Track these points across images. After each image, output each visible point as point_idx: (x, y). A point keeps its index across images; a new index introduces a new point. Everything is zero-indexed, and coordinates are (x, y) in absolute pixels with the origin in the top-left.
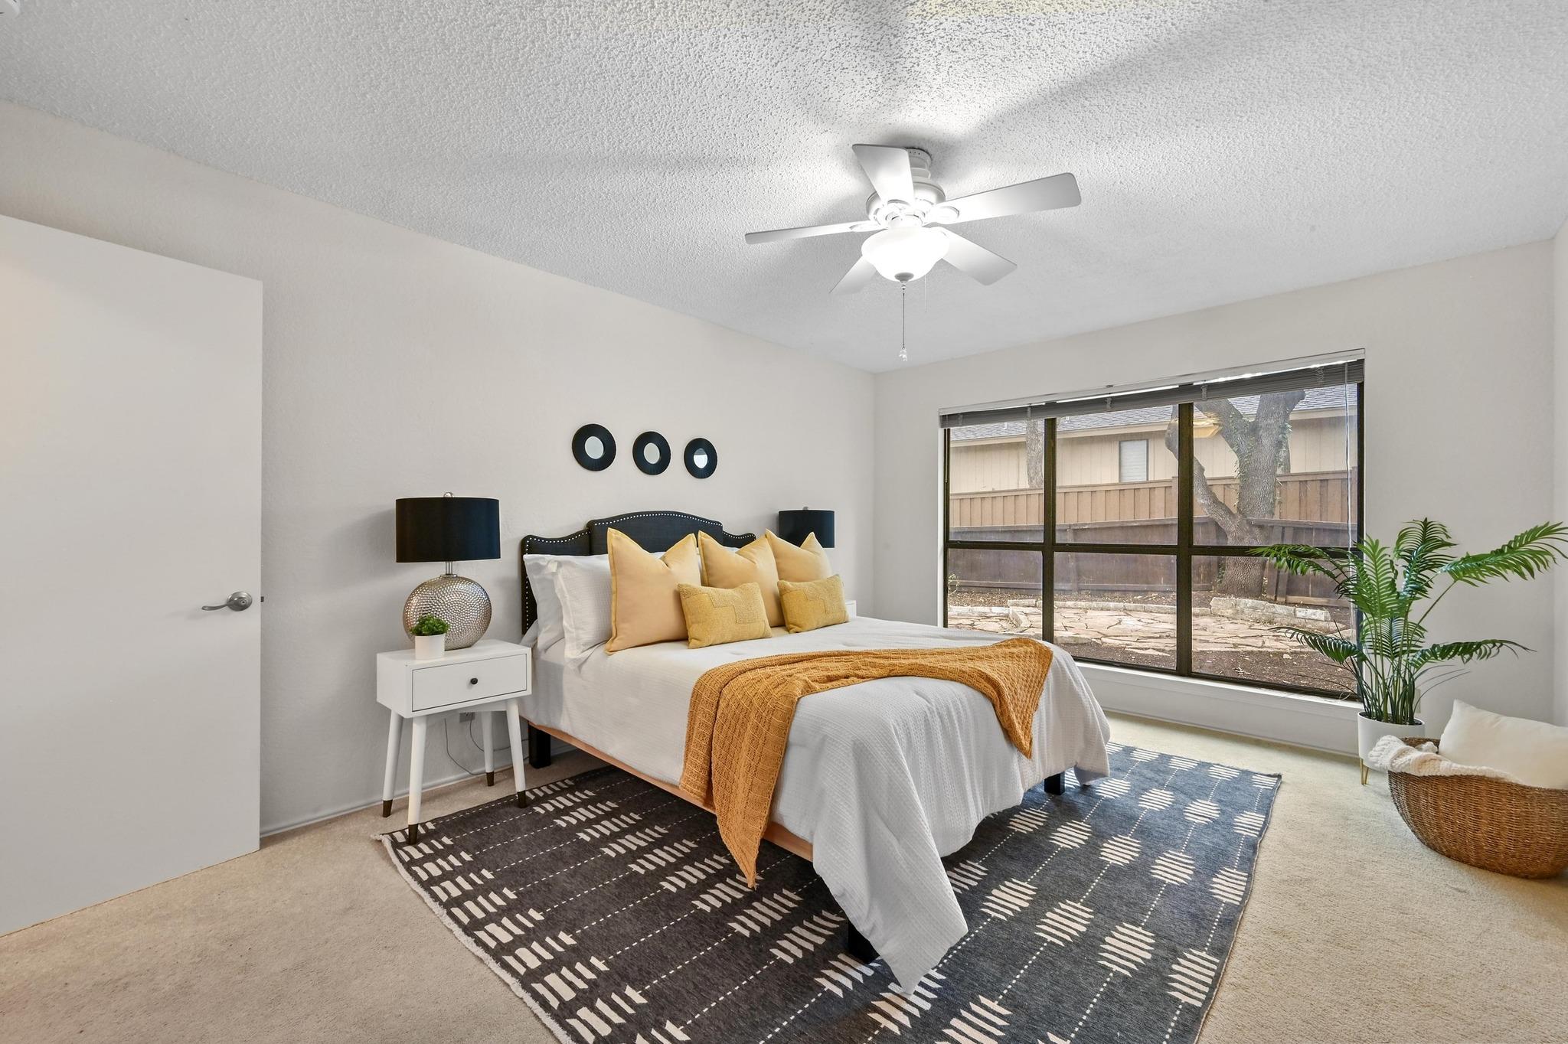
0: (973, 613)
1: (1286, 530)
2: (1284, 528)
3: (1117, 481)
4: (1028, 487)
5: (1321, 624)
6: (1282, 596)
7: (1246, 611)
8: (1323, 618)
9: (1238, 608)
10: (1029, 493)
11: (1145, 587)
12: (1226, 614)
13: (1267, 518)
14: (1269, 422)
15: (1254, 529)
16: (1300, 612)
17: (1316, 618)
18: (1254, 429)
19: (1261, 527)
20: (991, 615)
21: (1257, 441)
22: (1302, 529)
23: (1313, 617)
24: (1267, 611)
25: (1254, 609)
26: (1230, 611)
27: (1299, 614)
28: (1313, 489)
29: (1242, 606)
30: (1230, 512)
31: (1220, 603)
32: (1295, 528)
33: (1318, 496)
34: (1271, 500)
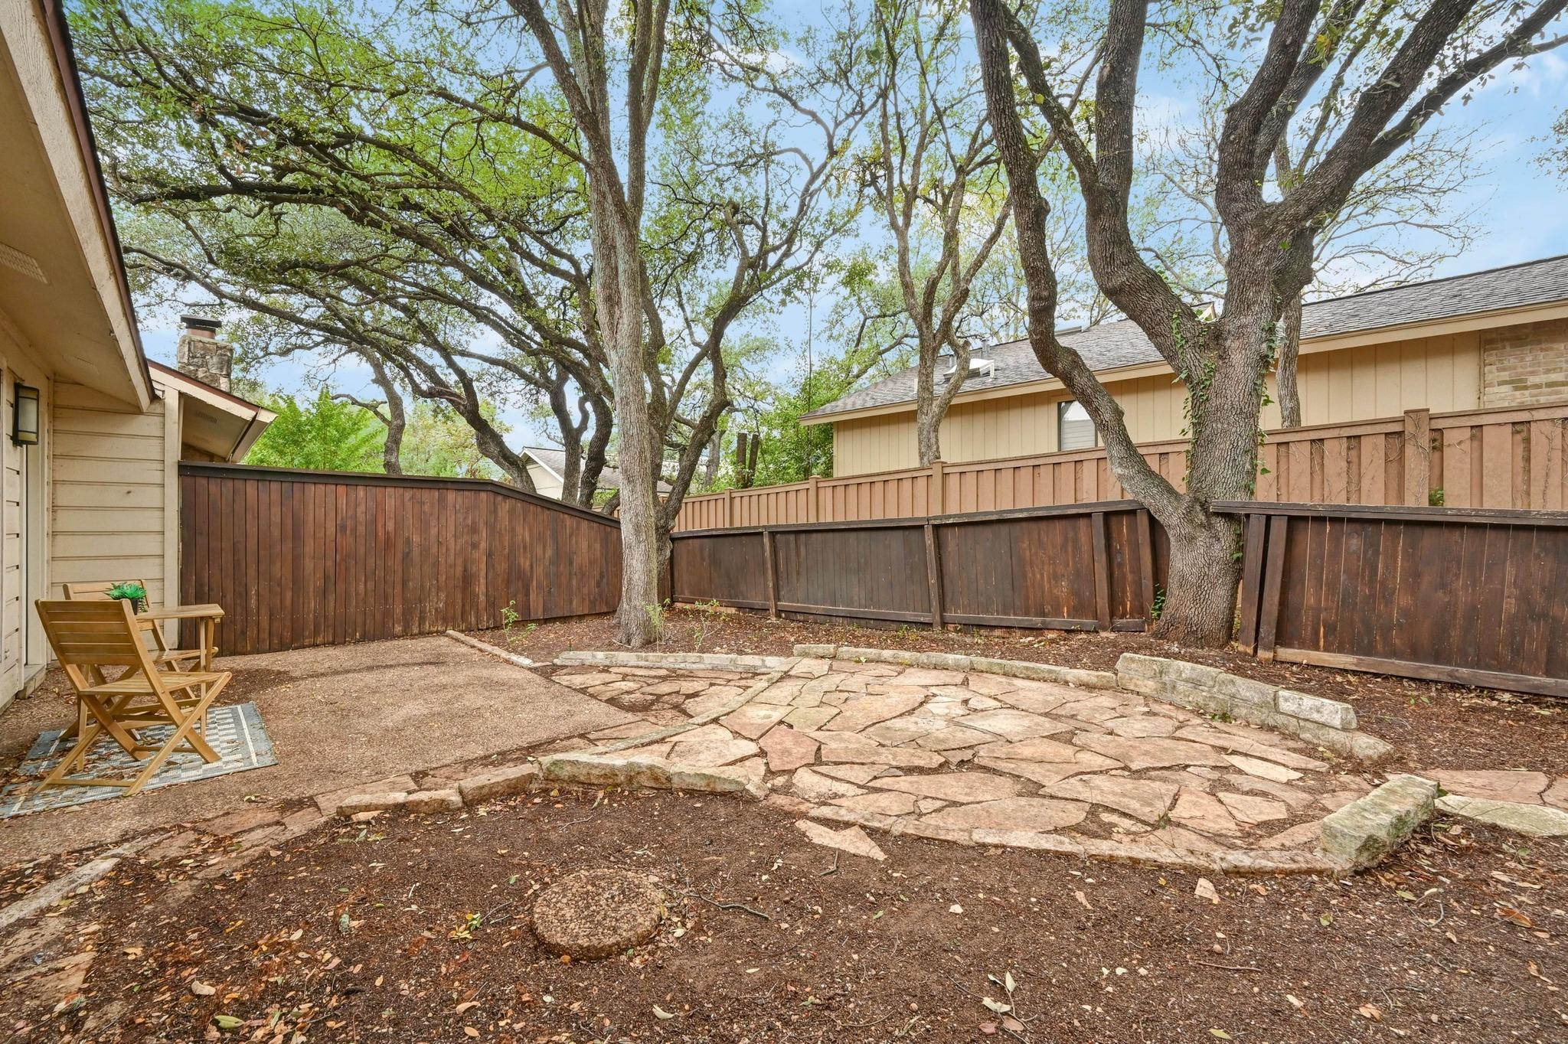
0: (736, 666)
1: (1274, 522)
2: (1269, 518)
3: (1055, 449)
4: (917, 465)
5: (1333, 735)
6: (1267, 648)
7: (1181, 687)
8: (1337, 723)
9: (1165, 678)
10: (915, 474)
11: (1037, 621)
12: (1142, 690)
13: (1241, 497)
14: (1244, 320)
15: (1213, 520)
16: (1286, 700)
17: (1322, 720)
18: (1216, 335)
19: (1229, 516)
20: (763, 670)
21: (1220, 357)
22: (1305, 519)
23: (1316, 716)
24: (1220, 691)
25: (1196, 683)
26: (1151, 683)
27: (1284, 706)
28: (1334, 451)
29: (1173, 677)
30: (1170, 491)
31: (1133, 666)
32: (1291, 519)
33: (1344, 464)
34: (1248, 466)
